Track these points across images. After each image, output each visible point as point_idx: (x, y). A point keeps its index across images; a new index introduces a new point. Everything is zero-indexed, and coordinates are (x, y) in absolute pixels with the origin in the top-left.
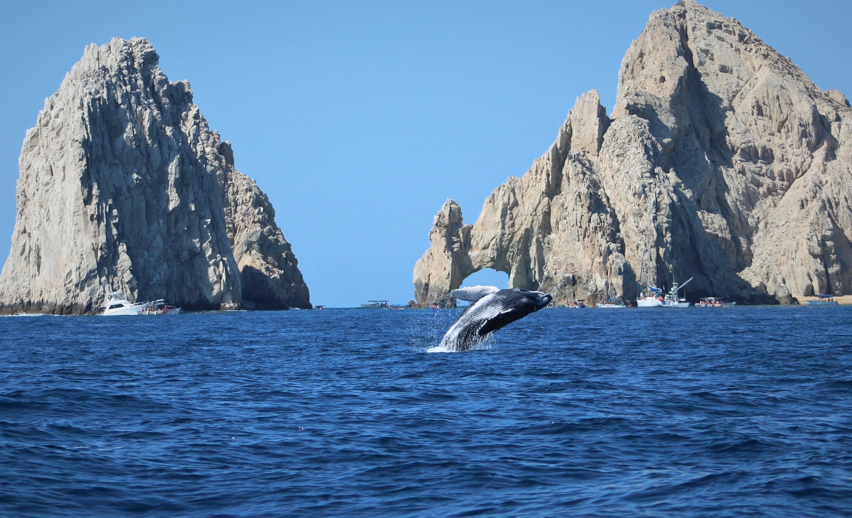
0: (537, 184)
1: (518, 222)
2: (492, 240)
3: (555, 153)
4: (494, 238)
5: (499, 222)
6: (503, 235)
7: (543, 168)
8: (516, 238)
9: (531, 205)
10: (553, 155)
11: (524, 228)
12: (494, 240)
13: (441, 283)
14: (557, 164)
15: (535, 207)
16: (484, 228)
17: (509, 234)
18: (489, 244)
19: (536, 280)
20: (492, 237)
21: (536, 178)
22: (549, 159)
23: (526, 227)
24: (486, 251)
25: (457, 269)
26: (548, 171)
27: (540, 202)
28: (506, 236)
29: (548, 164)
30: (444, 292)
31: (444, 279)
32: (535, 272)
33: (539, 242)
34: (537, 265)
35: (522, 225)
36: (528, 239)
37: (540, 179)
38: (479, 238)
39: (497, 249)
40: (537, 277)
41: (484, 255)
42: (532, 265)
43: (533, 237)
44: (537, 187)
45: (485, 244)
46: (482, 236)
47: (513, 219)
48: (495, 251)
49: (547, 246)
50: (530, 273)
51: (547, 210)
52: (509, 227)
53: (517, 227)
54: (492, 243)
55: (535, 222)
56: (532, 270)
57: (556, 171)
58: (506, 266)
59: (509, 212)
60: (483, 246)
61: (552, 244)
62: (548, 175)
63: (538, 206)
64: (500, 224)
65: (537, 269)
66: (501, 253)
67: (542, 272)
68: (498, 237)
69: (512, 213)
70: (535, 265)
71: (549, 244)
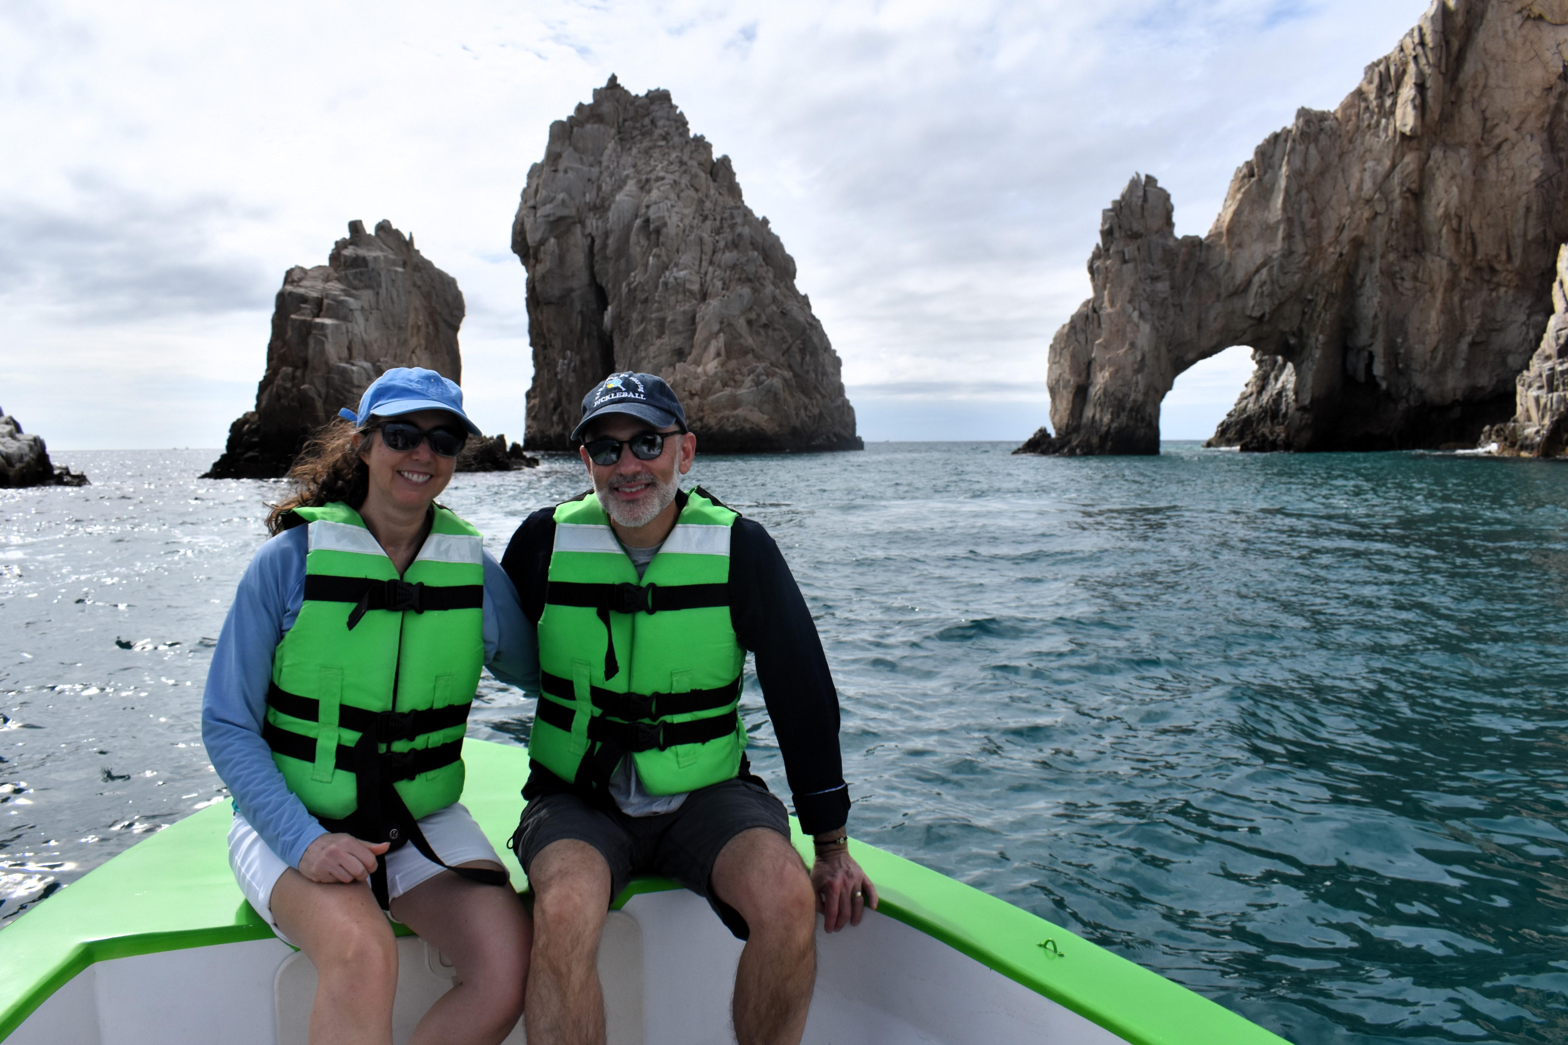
0: (1383, 121)
1: (1331, 220)
2: (1258, 270)
3: (1439, 28)
4: (1263, 265)
5: (1278, 222)
6: (1288, 253)
7: (1404, 72)
8: (1324, 267)
9: (1367, 175)
10: (1435, 32)
11: (1346, 236)
12: (1264, 271)
13: (1120, 382)
14: (1444, 60)
15: (1379, 179)
16: (1236, 240)
17: (1306, 254)
18: (1249, 282)
19: (1371, 378)
20: (1259, 261)
21: (1381, 106)
22: (1422, 43)
23: (1355, 233)
24: (1237, 303)
25: (1163, 349)
26: (1420, 74)
27: (1394, 166)
28: (1296, 258)
29: (1421, 59)
30: (1128, 406)
31: (1129, 372)
32: (1371, 357)
33: (1389, 274)
34: (1381, 336)
35: (1341, 229)
36: (1357, 265)
37: (1394, 104)
38: (1222, 270)
39: (1271, 295)
40: (1378, 369)
41: (1233, 312)
42: (1363, 338)
43: (1371, 260)
44: (1386, 129)
45: (1238, 282)
46: (1229, 264)
47: (1315, 214)
48: (1267, 300)
49: (1408, 284)
50: (1351, 358)
51: (1414, 186)
52: (1305, 235)
53: (1329, 235)
54: (1256, 279)
55: (1379, 218)
56: (1360, 350)
57: (1441, 77)
58: (1292, 341)
59: (1305, 195)
60: (1231, 288)
61: (1426, 278)
62: (1421, 87)
63: (1388, 175)
64: (1282, 228)
65: (1378, 349)
66: (1281, 304)
67: (1393, 354)
68: (1276, 263)
69: (1313, 200)
70: (1373, 336)
71: (1415, 278)
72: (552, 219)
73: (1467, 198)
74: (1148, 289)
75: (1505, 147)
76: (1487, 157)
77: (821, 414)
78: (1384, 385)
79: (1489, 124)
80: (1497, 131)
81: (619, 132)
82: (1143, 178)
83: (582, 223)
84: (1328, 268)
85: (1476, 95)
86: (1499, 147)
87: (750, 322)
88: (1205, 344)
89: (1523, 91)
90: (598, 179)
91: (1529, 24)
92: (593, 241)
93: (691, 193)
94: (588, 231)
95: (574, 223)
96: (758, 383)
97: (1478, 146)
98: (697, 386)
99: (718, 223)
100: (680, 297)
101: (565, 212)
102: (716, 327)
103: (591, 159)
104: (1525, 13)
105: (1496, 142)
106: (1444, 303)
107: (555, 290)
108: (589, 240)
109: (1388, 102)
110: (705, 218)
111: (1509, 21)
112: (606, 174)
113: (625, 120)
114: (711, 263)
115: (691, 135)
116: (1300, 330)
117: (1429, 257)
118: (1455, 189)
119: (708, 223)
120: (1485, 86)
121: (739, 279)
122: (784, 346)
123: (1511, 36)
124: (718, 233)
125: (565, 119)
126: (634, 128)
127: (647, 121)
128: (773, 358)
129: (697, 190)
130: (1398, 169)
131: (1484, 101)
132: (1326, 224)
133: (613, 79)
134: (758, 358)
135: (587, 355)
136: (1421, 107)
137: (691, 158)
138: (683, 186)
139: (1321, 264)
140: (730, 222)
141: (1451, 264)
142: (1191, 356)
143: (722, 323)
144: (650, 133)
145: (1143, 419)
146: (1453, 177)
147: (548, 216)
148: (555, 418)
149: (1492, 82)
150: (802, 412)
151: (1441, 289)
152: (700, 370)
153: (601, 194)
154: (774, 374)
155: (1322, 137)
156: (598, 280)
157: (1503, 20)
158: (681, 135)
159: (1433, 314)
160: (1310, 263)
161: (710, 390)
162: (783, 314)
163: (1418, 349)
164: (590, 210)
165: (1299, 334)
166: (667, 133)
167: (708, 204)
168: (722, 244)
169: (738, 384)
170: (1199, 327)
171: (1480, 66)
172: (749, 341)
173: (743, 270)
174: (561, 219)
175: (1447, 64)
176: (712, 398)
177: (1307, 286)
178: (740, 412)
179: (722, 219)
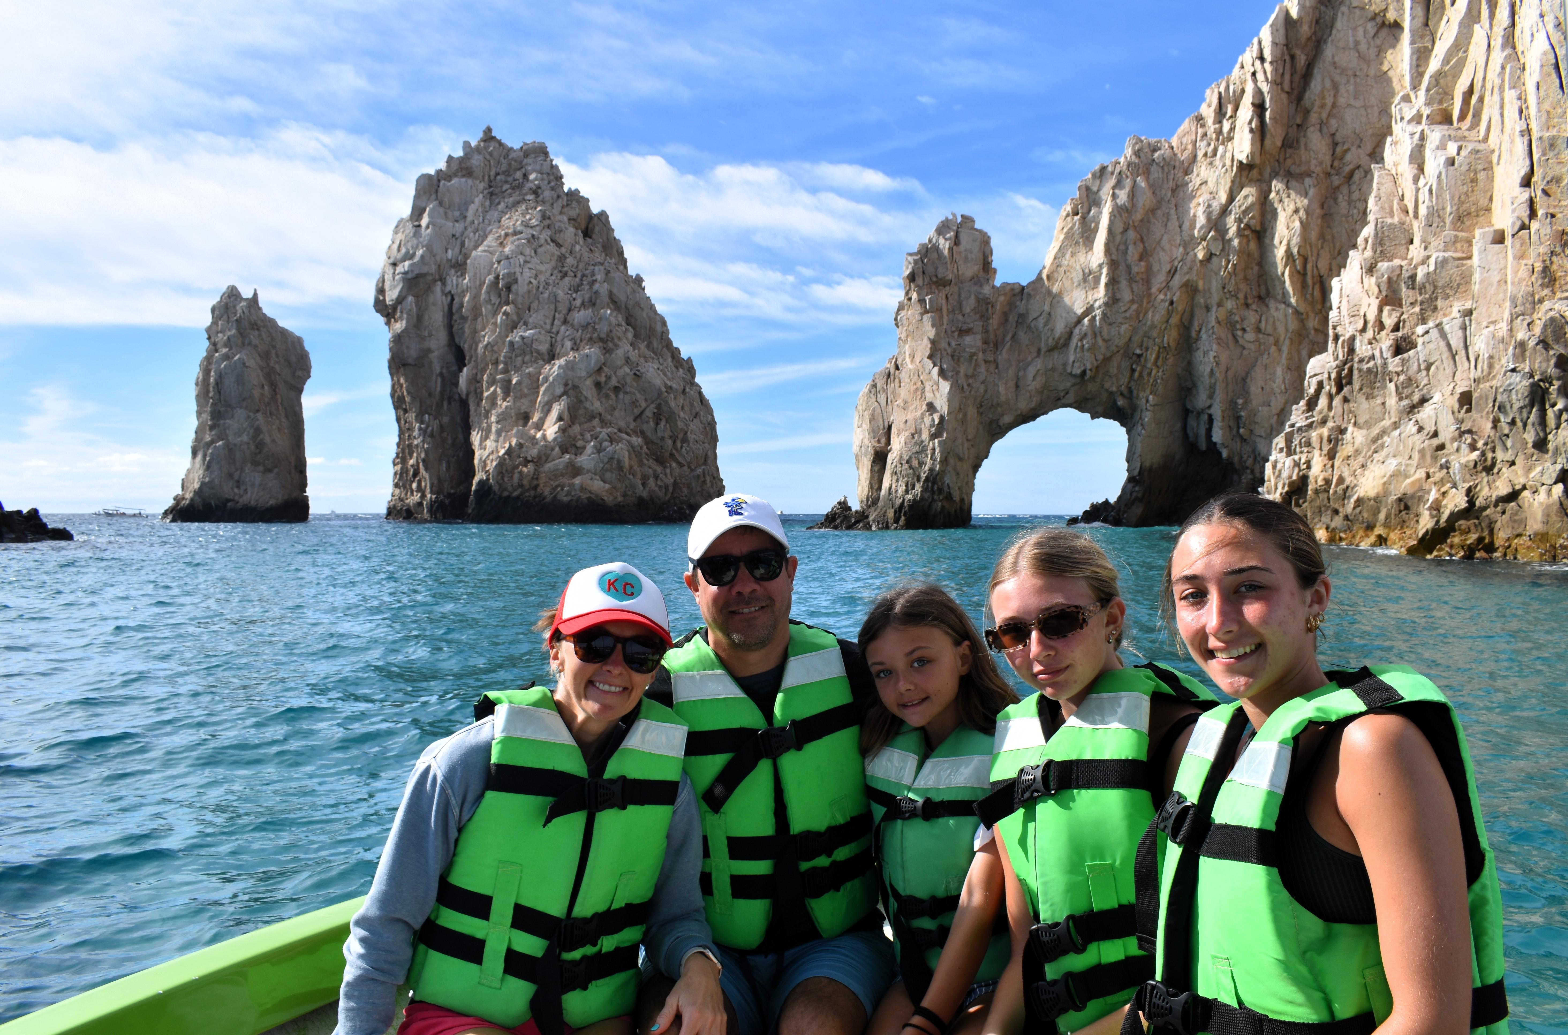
0: (1221, 149)
1: (1161, 262)
2: (1079, 321)
3: (1281, 40)
4: (1085, 314)
5: (1100, 266)
6: (1113, 301)
7: (1243, 91)
8: (1155, 317)
9: (1201, 211)
10: (1274, 44)
11: (1177, 281)
12: (1086, 322)
13: (916, 448)
14: (1287, 77)
15: (1215, 215)
16: (1056, 288)
17: (1132, 301)
18: (1070, 335)
19: (1212, 445)
20: (1080, 311)
21: (1219, 132)
22: (1262, 59)
23: (1188, 278)
24: (1056, 359)
25: (972, 411)
26: (1258, 92)
27: (1231, 199)
28: (1122, 307)
29: (1260, 76)
30: (924, 475)
31: (925, 436)
32: (1211, 420)
33: (1231, 325)
34: (1219, 396)
35: (1172, 273)
36: (1192, 315)
37: (1232, 129)
38: (1041, 321)
39: (1093, 348)
40: (1217, 436)
41: (1053, 369)
42: (1201, 400)
43: (1208, 309)
44: (1223, 156)
45: (1057, 335)
46: (1049, 314)
47: (1144, 255)
48: (1087, 355)
49: (1250, 336)
50: (1192, 422)
51: (1253, 223)
52: (1131, 280)
53: (1159, 280)
54: (1076, 331)
55: (1215, 260)
56: (1199, 413)
57: (1284, 96)
58: (1121, 402)
59: (1131, 234)
60: (1051, 342)
61: (1269, 330)
62: (1259, 107)
63: (1225, 211)
64: (1105, 271)
65: (1217, 412)
66: (1107, 360)
67: (1235, 420)
68: (1098, 312)
69: (1142, 240)
70: (1211, 396)
71: (1258, 330)
72: (410, 276)
73: (1314, 235)
74: (953, 343)
75: (1357, 176)
76: (1338, 187)
77: (675, 484)
78: (1225, 454)
79: (1339, 149)
80: (1348, 157)
81: (490, 187)
82: (959, 219)
83: (443, 281)
84: (1157, 318)
85: (1324, 115)
86: (1351, 175)
87: (598, 385)
88: (1023, 405)
89: (1376, 110)
90: (462, 234)
91: (1384, 32)
92: (453, 299)
93: (552, 247)
94: (448, 289)
95: (435, 281)
96: (599, 450)
97: (1329, 175)
98: (534, 452)
99: (577, 280)
100: (527, 358)
101: (425, 269)
102: (559, 390)
103: (457, 214)
104: (1379, 20)
105: (1347, 169)
106: (1290, 359)
107: (412, 352)
108: (449, 298)
109: (1226, 126)
110: (565, 275)
111: (1361, 30)
112: (470, 230)
113: (497, 174)
114: (565, 322)
115: (566, 189)
116: (1130, 391)
117: (1272, 304)
118: (1297, 224)
119: (567, 279)
120: (1334, 105)
121: (591, 339)
122: (637, 411)
123: (1363, 47)
124: (576, 291)
125: (432, 172)
126: (506, 182)
127: (519, 175)
128: (622, 424)
129: (559, 245)
130: (1236, 203)
131: (1333, 122)
132: (1155, 268)
133: (489, 130)
134: (604, 423)
135: (446, 420)
136: (1260, 132)
137: (561, 213)
138: (542, 241)
139: (1150, 314)
140: (590, 279)
141: (1297, 312)
142: (1007, 419)
143: (566, 385)
144: (520, 187)
145: (940, 490)
146: (1296, 211)
147: (405, 273)
148: (414, 485)
149: (1342, 101)
150: (651, 481)
151: (1287, 342)
152: (539, 435)
153: (464, 251)
154: (620, 440)
155: (1154, 168)
156: (457, 340)
157: (1355, 29)
158: (553, 189)
159: (1279, 371)
160: (1138, 312)
161: (547, 456)
162: (637, 376)
163: (1264, 411)
164: (453, 267)
165: (1129, 395)
166: (539, 187)
167: (570, 261)
168: (578, 302)
169: (579, 451)
170: (1017, 386)
171: (1328, 84)
172: (596, 405)
173: (595, 329)
174: (419, 276)
175: (1292, 82)
176: (549, 466)
177: (1136, 339)
178: (577, 481)
179: (583, 276)
